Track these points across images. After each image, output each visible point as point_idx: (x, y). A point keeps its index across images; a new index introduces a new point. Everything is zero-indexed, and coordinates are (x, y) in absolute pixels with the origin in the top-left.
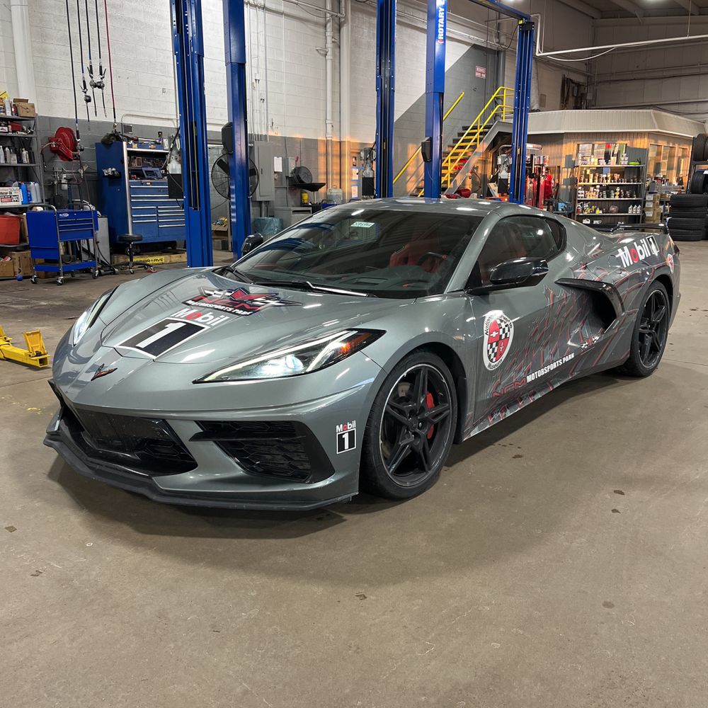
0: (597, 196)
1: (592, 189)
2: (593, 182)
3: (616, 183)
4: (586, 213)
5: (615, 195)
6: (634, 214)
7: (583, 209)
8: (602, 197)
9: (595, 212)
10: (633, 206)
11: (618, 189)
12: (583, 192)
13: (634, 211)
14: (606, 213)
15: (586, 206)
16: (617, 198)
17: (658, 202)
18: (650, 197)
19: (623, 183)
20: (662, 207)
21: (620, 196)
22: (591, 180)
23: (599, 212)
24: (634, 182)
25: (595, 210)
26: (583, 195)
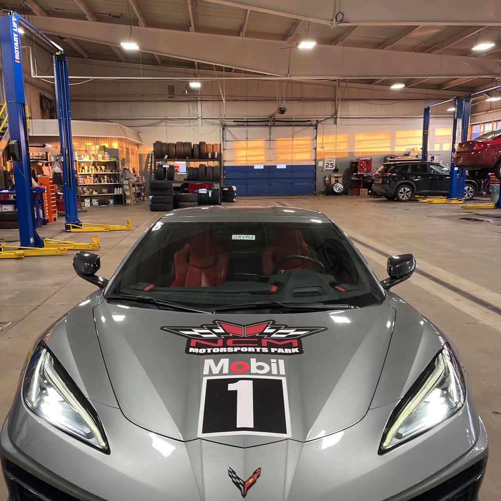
0: (92, 182)
1: (88, 177)
2: (88, 172)
3: (104, 173)
4: (86, 194)
5: (104, 181)
6: (118, 193)
7: (84, 191)
8: (96, 182)
9: (92, 193)
10: (117, 188)
11: (106, 177)
12: (82, 179)
13: (118, 191)
14: (100, 193)
15: (85, 189)
16: (106, 183)
17: (131, 185)
18: (126, 182)
19: (108, 173)
20: (134, 188)
21: (107, 181)
22: (86, 171)
23: (95, 193)
24: (115, 172)
25: (92, 191)
26: (83, 182)
